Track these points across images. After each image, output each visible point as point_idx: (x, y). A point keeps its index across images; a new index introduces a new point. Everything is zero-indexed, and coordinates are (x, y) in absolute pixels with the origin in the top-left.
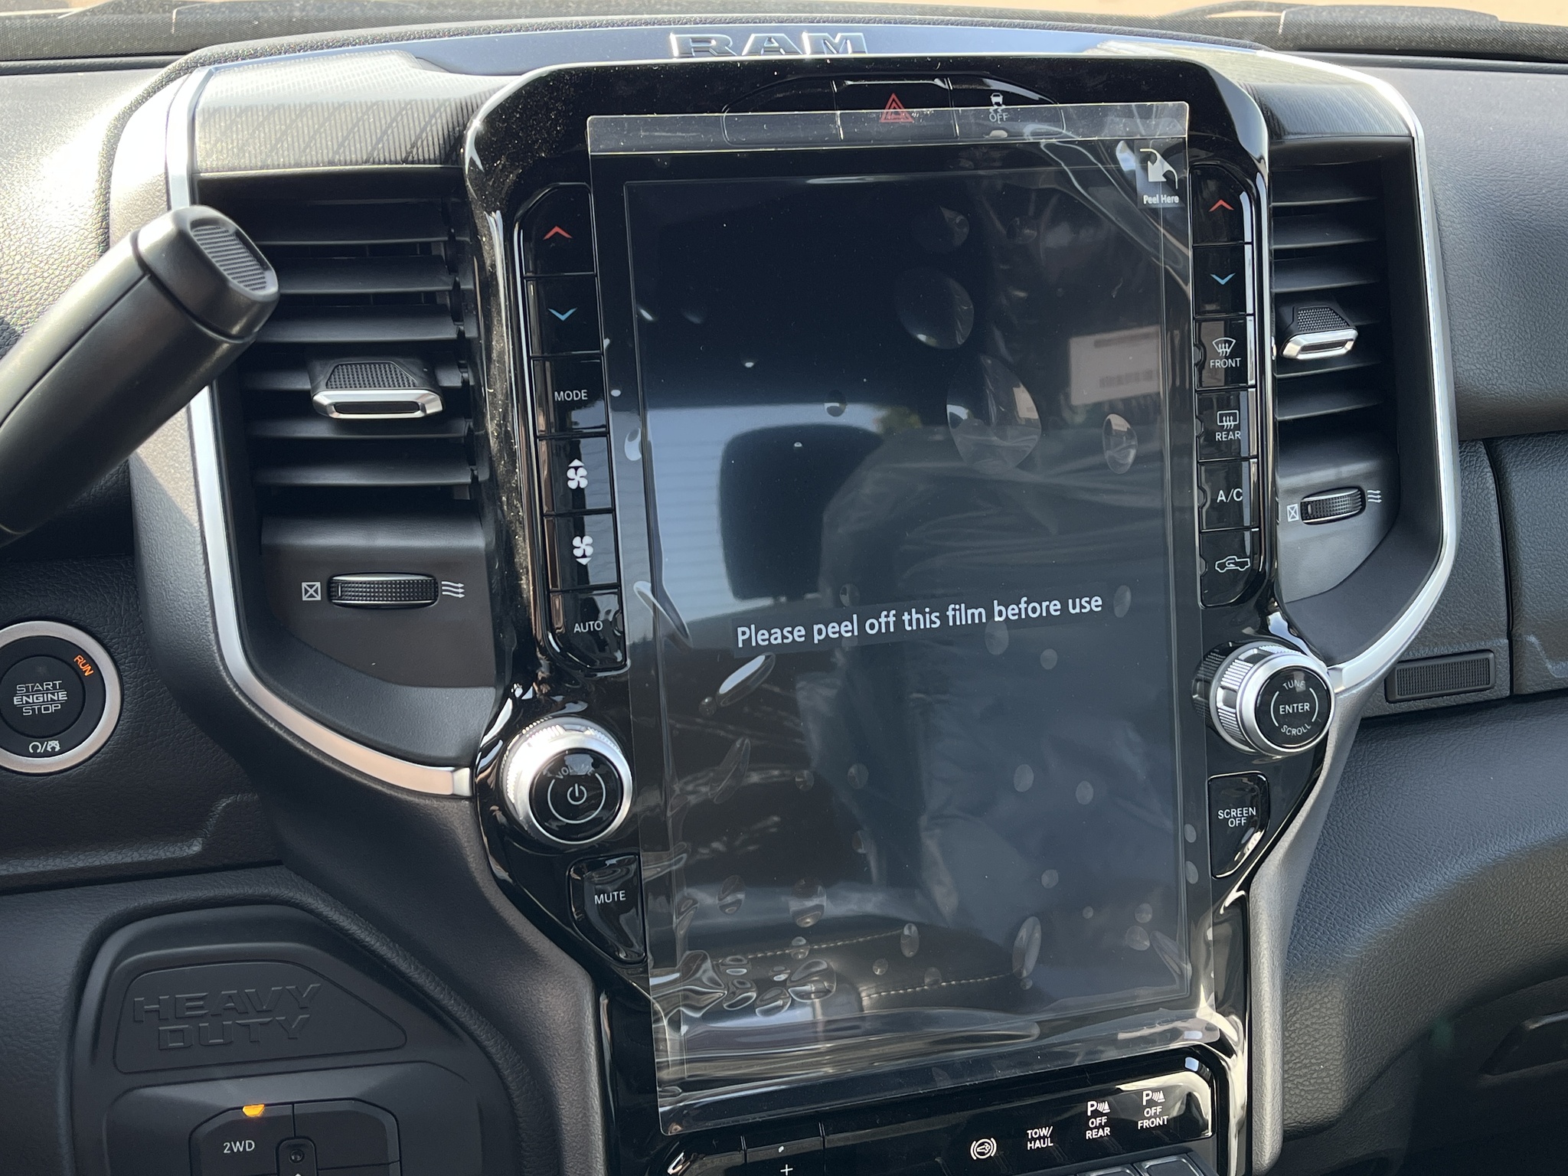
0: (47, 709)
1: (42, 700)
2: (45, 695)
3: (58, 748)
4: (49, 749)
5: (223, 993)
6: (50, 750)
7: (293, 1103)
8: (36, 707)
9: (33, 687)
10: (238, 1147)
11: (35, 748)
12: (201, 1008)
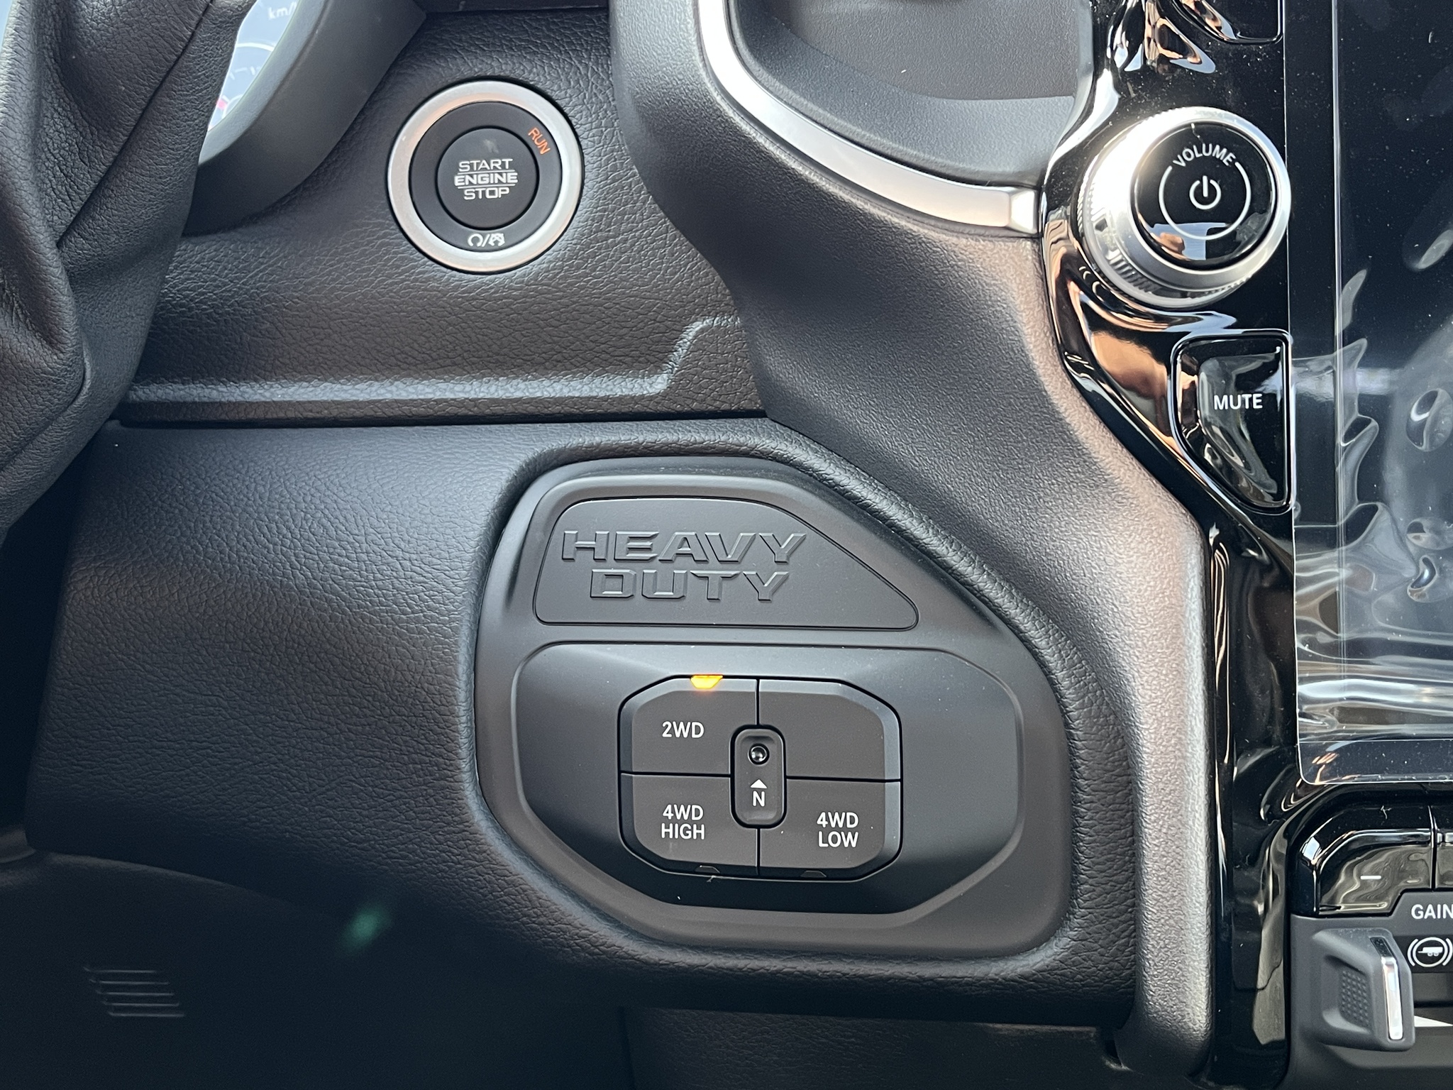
0: (492, 193)
1: (487, 182)
2: (492, 175)
3: (502, 243)
4: (491, 243)
5: (677, 533)
6: (493, 244)
7: (758, 678)
8: (480, 190)
9: (478, 164)
10: (681, 730)
11: (475, 240)
12: (648, 549)
